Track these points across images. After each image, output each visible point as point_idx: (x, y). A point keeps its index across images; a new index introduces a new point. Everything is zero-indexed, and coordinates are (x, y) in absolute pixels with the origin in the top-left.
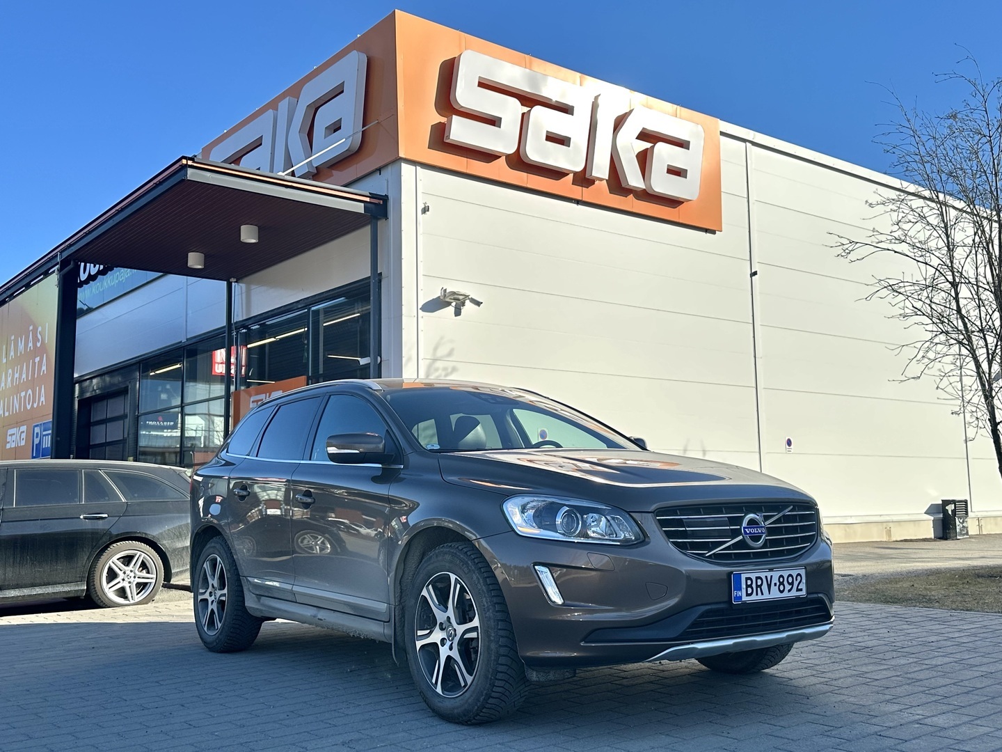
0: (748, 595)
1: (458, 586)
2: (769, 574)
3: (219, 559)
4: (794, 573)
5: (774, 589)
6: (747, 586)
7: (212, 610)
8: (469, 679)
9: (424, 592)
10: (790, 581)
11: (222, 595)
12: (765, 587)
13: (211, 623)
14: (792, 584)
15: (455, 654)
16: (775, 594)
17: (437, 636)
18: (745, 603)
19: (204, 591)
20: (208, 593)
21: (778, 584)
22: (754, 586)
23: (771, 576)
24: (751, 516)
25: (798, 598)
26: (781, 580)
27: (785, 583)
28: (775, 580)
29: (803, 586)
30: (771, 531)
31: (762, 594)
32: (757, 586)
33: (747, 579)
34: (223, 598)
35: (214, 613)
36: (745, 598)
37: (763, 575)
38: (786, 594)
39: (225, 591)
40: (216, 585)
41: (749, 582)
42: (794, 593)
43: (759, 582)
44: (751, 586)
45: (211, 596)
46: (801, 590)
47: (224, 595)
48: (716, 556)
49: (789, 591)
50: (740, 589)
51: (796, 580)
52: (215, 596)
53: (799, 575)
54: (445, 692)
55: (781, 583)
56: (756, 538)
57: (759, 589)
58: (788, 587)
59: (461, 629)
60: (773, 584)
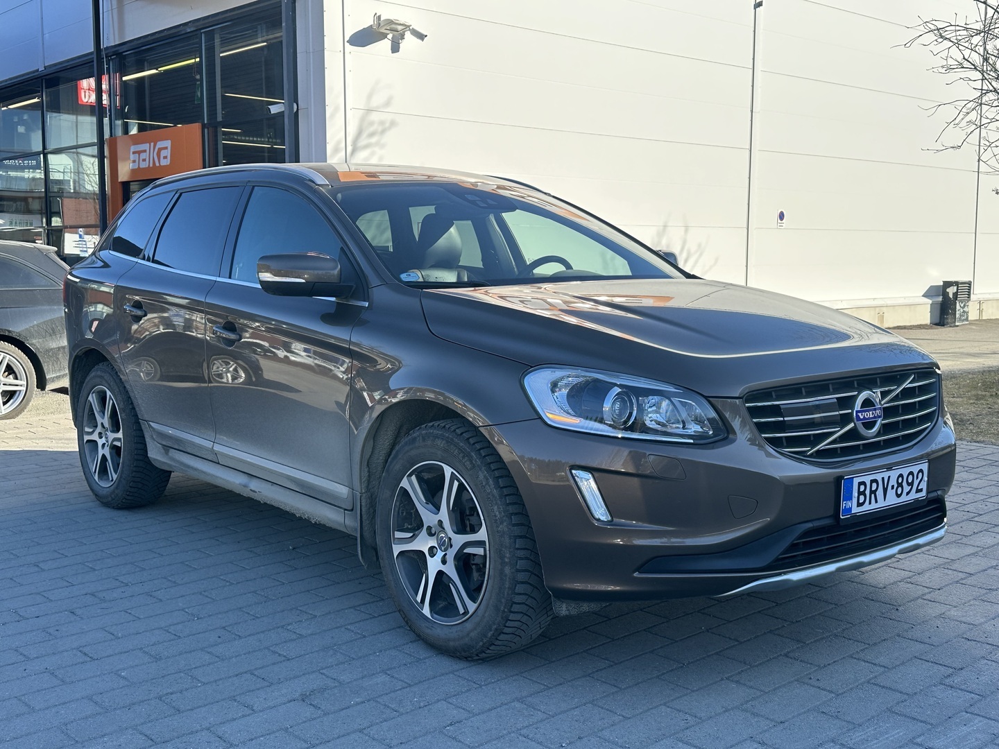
0: (859, 505)
1: (456, 484)
2: (886, 475)
3: (109, 393)
4: (915, 469)
5: (891, 493)
6: (860, 493)
7: (104, 456)
8: (472, 607)
9: (404, 483)
10: (910, 481)
11: (115, 439)
12: (880, 493)
13: (103, 471)
14: (911, 484)
15: (451, 570)
16: (892, 500)
17: (423, 543)
18: (855, 516)
19: (91, 430)
20: (96, 433)
21: (896, 486)
22: (868, 492)
23: (889, 477)
24: (865, 395)
25: (916, 501)
26: (900, 481)
27: (905, 484)
28: (893, 482)
29: (924, 486)
30: (888, 412)
31: (876, 502)
32: (872, 492)
33: (860, 484)
34: (118, 444)
35: (107, 460)
36: (855, 510)
37: (878, 477)
38: (904, 498)
39: (120, 435)
40: (107, 425)
41: (862, 488)
42: (914, 496)
43: (874, 485)
44: (863, 493)
45: (101, 437)
46: (921, 490)
47: (119, 440)
48: (820, 454)
49: (908, 493)
50: (850, 498)
51: (917, 478)
52: (107, 438)
53: (921, 471)
54: (435, 616)
55: (900, 485)
56: (869, 425)
57: (873, 495)
58: (907, 488)
59: (459, 540)
60: (890, 487)
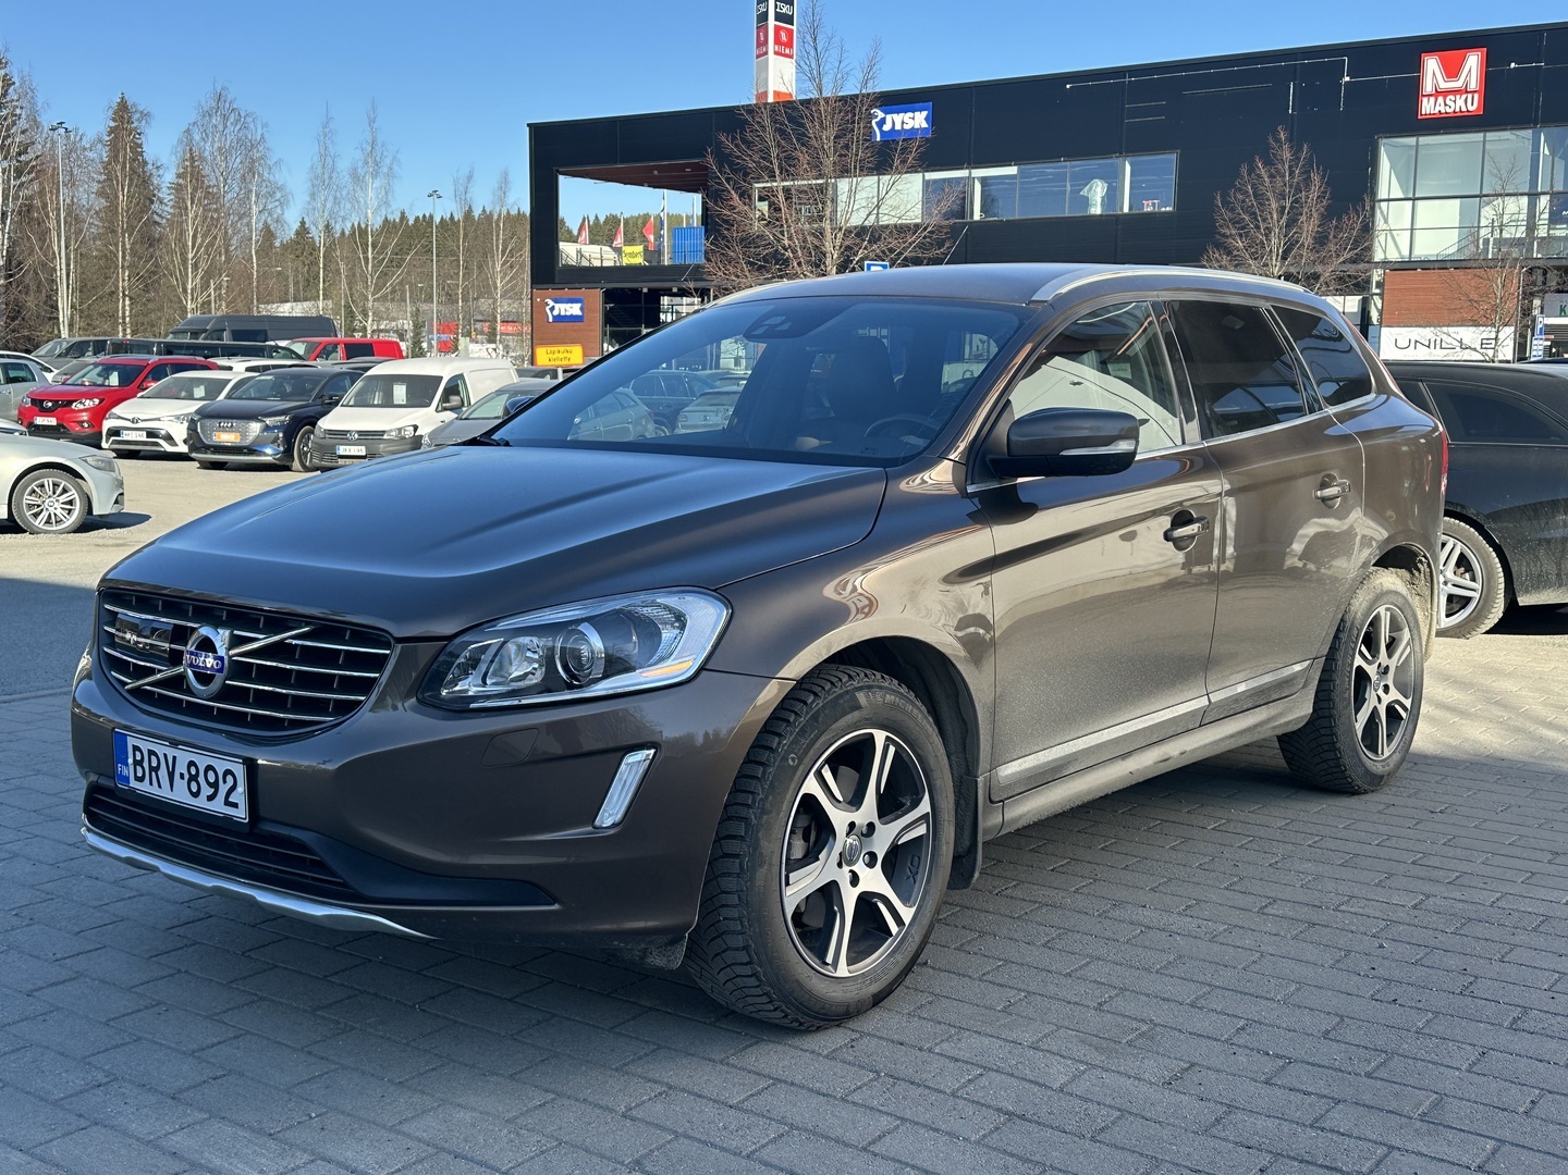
0: (136, 778)
2: (171, 752)
4: (221, 766)
5: (181, 785)
6: (136, 762)
10: (212, 780)
12: (163, 772)
14: (215, 785)
16: (180, 794)
18: (133, 791)
21: (187, 776)
22: (146, 765)
23: (174, 758)
24: (205, 631)
25: (228, 819)
26: (193, 771)
27: (201, 779)
28: (181, 768)
30: (240, 670)
31: (159, 786)
32: (151, 768)
33: (136, 748)
36: (133, 784)
37: (161, 751)
38: (201, 803)
41: (139, 756)
42: (218, 807)
43: (155, 762)
44: (142, 763)
46: (235, 805)
48: (138, 692)
49: (211, 798)
50: (125, 763)
51: (225, 782)
53: (228, 772)
55: (194, 778)
58: (207, 791)
60: (177, 776)
